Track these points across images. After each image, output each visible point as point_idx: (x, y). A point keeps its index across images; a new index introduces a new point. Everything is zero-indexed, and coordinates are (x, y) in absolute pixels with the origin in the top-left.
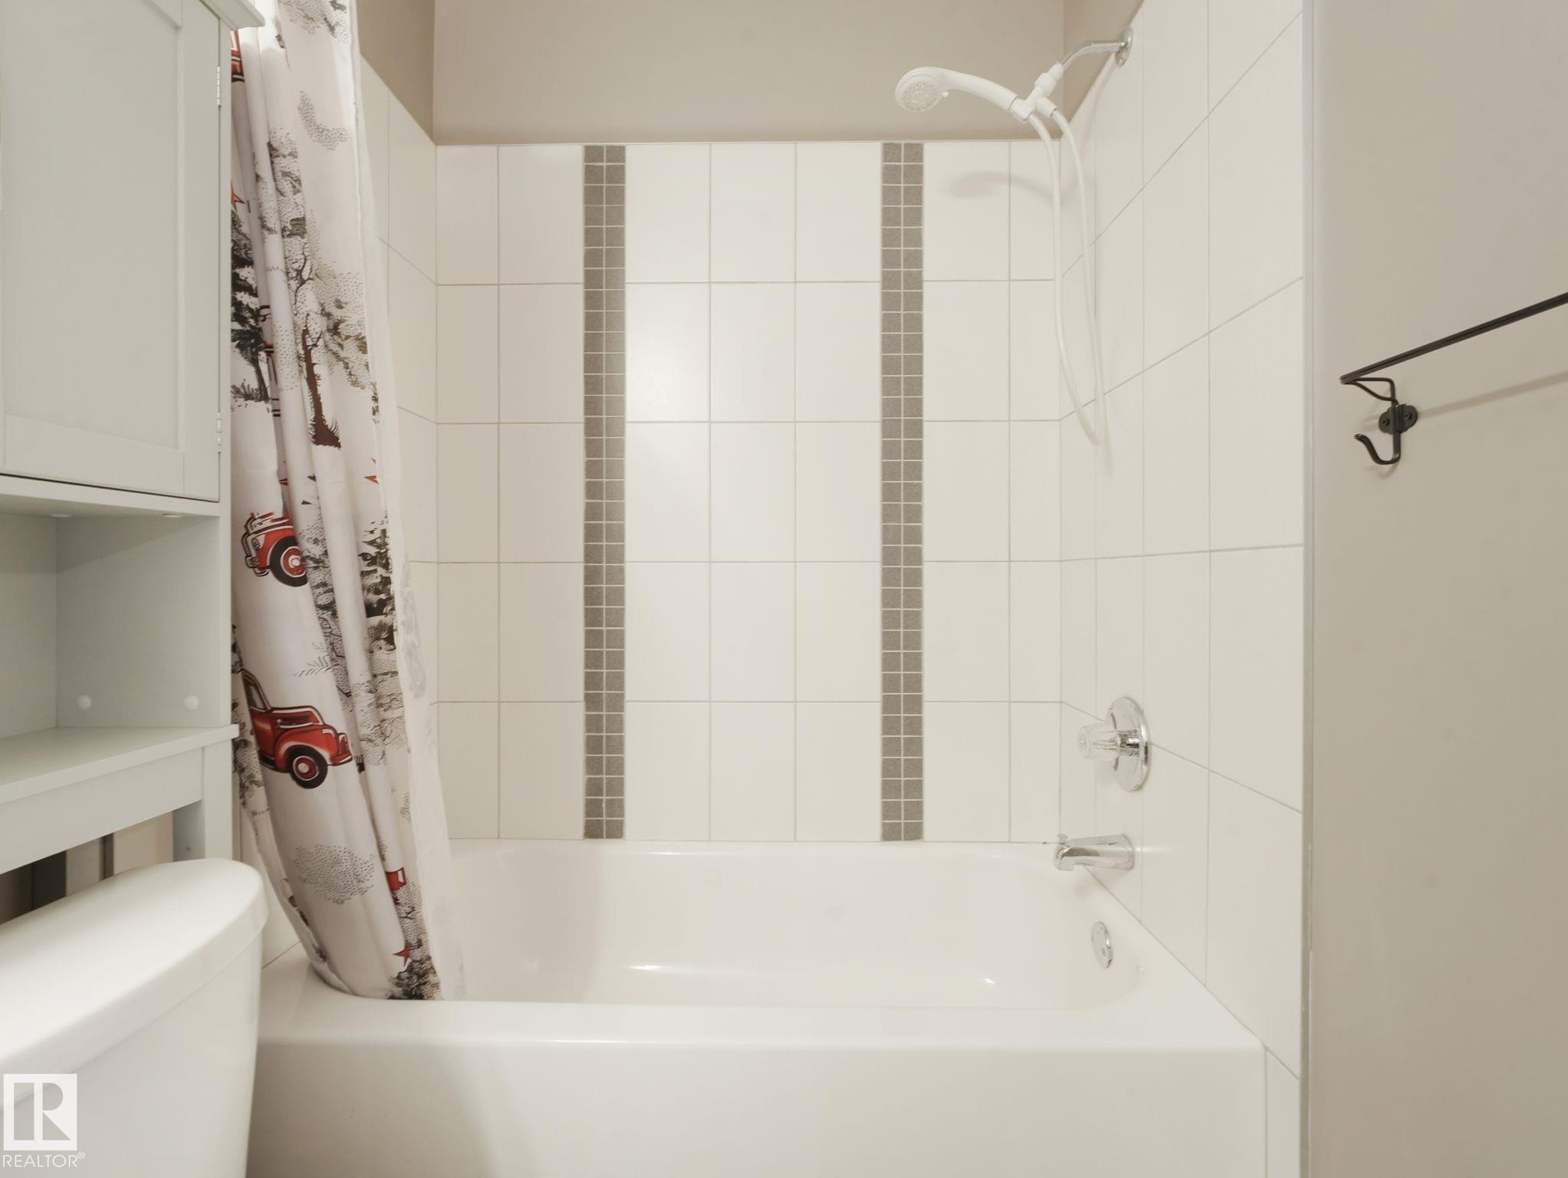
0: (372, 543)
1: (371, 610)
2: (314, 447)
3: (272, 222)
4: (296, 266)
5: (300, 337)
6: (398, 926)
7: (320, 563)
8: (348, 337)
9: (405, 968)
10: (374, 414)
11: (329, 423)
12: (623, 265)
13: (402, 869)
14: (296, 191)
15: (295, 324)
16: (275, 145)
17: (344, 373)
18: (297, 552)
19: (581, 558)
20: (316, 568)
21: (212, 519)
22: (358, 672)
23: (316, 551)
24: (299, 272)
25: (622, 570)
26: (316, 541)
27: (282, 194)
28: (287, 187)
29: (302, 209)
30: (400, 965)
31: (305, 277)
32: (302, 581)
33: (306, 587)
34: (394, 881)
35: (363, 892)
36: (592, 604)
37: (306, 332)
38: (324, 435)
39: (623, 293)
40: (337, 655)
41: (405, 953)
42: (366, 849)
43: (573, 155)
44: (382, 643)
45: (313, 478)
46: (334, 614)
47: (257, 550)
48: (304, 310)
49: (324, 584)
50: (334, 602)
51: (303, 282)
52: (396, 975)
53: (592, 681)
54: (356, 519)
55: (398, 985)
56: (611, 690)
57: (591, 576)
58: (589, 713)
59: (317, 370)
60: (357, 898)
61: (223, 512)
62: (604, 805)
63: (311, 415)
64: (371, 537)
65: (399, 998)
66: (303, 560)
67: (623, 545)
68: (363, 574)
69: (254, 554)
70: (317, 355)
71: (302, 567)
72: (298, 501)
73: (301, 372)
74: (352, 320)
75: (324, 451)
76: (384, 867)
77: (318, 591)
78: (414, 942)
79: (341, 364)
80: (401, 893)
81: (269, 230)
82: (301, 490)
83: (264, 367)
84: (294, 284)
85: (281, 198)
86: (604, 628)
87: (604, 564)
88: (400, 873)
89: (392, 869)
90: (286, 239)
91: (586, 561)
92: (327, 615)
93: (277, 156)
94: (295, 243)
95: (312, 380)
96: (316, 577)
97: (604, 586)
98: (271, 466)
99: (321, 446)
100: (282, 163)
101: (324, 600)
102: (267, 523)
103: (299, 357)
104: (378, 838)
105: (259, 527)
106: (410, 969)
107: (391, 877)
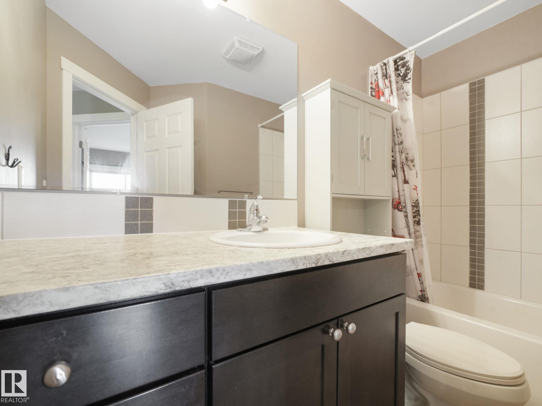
0: (413, 203)
1: (414, 217)
2: (404, 184)
3: (397, 143)
4: (401, 150)
5: (401, 164)
6: (420, 285)
7: (405, 207)
8: (409, 160)
9: (421, 295)
10: (417, 177)
11: (407, 179)
12: (484, 114)
13: (421, 273)
14: (401, 136)
15: (400, 161)
16: (397, 128)
17: (408, 168)
18: (401, 205)
19: (469, 205)
20: (404, 208)
21: (390, 200)
22: (412, 230)
23: (404, 205)
24: (402, 151)
25: (484, 208)
26: (404, 203)
27: (398, 137)
28: (399, 136)
29: (402, 139)
30: (420, 294)
31: (403, 152)
32: (402, 211)
33: (402, 212)
34: (419, 275)
35: (413, 275)
36: (472, 218)
37: (403, 162)
38: (406, 182)
39: (484, 124)
40: (408, 226)
41: (421, 291)
42: (414, 267)
43: (466, 87)
44: (416, 224)
45: (404, 190)
46: (407, 218)
47: (394, 205)
48: (402, 158)
49: (405, 211)
50: (407, 215)
51: (402, 153)
52: (419, 295)
53: (472, 241)
54: (411, 197)
55: (419, 298)
56: (479, 244)
57: (472, 210)
58: (471, 250)
59: (405, 169)
60: (411, 276)
61: (391, 199)
62: (477, 279)
63: (403, 178)
64: (413, 202)
65: (419, 301)
66: (402, 207)
67: (484, 200)
68: (413, 209)
69: (394, 206)
70: (405, 167)
71: (401, 208)
72: (401, 195)
73: (401, 170)
74: (410, 157)
75: (406, 185)
76: (417, 272)
77: (404, 213)
78: (423, 290)
79: (408, 166)
80: (420, 278)
81: (396, 145)
82: (402, 193)
83: (395, 171)
84: (400, 154)
85: (398, 138)
86: (477, 226)
87: (477, 206)
88: (420, 274)
89: (418, 272)
90: (399, 146)
91: (470, 205)
92: (406, 218)
93: (398, 130)
94: (401, 146)
95: (404, 171)
96: (404, 210)
97: (477, 213)
98: (397, 189)
99: (405, 184)
100: (398, 132)
101: (405, 215)
102: (396, 200)
103: (401, 167)
104: (416, 265)
105: (395, 201)
106: (422, 295)
107: (418, 274)
